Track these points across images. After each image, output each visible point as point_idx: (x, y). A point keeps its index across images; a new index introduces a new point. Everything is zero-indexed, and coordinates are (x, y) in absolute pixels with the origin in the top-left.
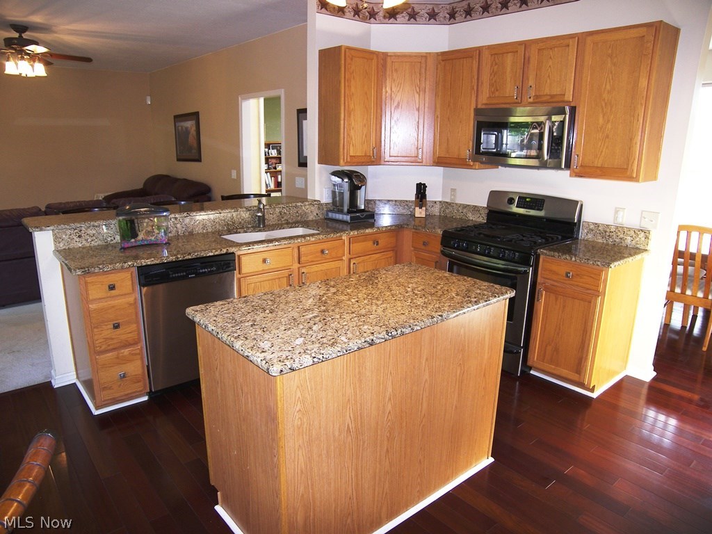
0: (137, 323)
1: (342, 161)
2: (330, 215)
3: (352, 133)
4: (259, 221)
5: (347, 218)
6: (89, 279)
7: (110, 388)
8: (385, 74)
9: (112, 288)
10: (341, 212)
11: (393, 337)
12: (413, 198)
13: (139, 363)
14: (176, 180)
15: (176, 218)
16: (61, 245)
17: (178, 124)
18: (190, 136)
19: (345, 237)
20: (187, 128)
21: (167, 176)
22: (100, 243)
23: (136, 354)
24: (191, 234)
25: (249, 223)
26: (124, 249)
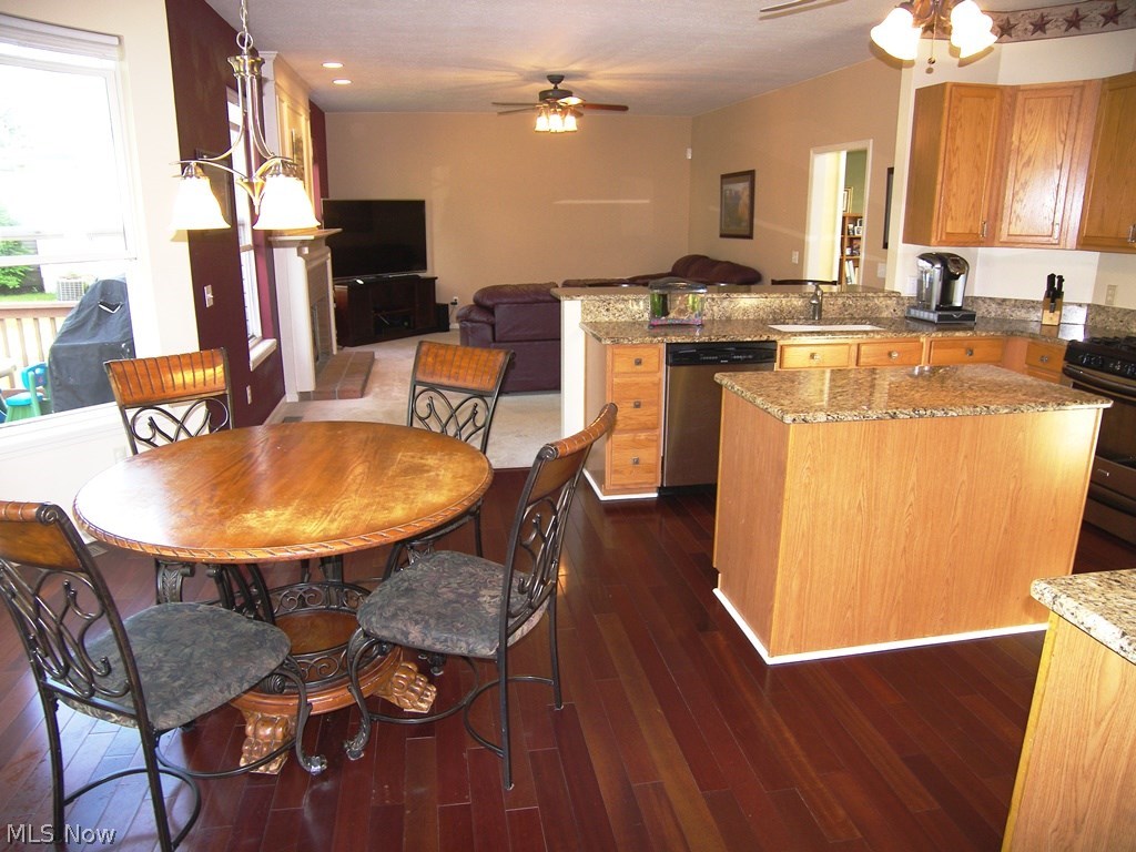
0: (658, 405)
1: (933, 240)
2: (914, 313)
3: (952, 202)
4: (814, 311)
5: (933, 317)
6: (616, 351)
7: (621, 472)
8: (1013, 117)
9: (638, 362)
10: (927, 308)
11: (921, 416)
12: (1041, 299)
13: (654, 450)
14: (717, 263)
15: (713, 299)
16: (589, 317)
17: (725, 187)
18: (741, 202)
19: (923, 339)
20: (737, 193)
21: (706, 257)
22: (627, 319)
23: (653, 441)
24: (729, 320)
25: (801, 313)
26: (653, 326)
